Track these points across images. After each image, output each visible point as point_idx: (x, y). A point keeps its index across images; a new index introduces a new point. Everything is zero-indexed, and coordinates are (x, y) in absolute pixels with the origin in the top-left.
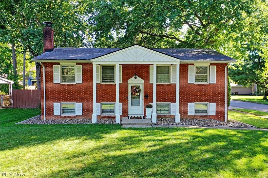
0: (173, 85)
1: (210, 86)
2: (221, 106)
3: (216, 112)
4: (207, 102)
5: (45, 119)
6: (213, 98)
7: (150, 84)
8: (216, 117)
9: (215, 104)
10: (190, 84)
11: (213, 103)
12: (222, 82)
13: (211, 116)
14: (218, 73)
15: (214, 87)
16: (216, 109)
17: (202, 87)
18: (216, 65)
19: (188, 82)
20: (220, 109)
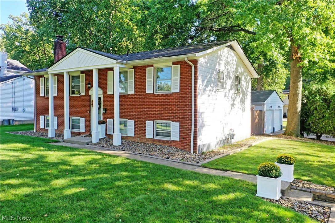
0: (130, 96)
1: (173, 97)
2: (187, 127)
3: (180, 137)
4: (169, 120)
5: (35, 131)
6: (177, 115)
7: (108, 95)
8: (180, 145)
9: (178, 123)
10: (149, 94)
11: (176, 122)
12: (188, 90)
13: (174, 143)
14: (183, 76)
15: (177, 98)
16: (180, 132)
17: (163, 98)
18: (181, 63)
19: (146, 91)
20: (185, 132)
